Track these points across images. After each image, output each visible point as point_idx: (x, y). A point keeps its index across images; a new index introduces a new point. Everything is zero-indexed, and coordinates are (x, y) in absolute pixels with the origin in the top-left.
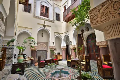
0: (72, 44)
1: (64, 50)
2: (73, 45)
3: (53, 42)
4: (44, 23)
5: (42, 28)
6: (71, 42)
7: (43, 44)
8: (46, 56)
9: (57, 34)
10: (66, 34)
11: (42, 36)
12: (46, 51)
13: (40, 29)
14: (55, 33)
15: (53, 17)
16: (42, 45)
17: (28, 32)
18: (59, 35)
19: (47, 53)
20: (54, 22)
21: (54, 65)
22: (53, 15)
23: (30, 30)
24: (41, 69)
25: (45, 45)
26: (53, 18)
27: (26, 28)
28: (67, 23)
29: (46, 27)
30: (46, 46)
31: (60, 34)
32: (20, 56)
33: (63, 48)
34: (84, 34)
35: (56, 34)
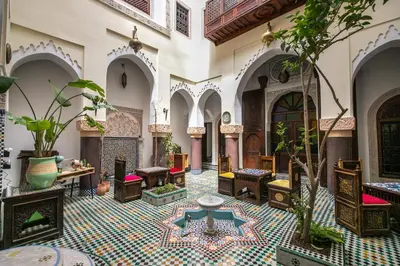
0: (229, 122)
1: (197, 139)
2: (233, 123)
3: (165, 111)
4: (134, 33)
5: (124, 53)
6: (226, 113)
7: (126, 115)
8: (137, 156)
9: (178, 82)
10: (209, 87)
11: (124, 84)
12: (137, 141)
13: (119, 55)
14: (172, 76)
15: (168, 14)
16: (122, 117)
17: (67, 60)
18: (183, 87)
19: (140, 146)
20: (168, 37)
21: (174, 189)
22: (168, 8)
23: (75, 54)
24: (128, 205)
25: (132, 118)
26: (168, 20)
27: (52, 39)
28: (216, 45)
29: (142, 50)
30: (136, 121)
31: (190, 86)
32: (39, 162)
33: (196, 131)
34: (268, 90)
35: (175, 83)
